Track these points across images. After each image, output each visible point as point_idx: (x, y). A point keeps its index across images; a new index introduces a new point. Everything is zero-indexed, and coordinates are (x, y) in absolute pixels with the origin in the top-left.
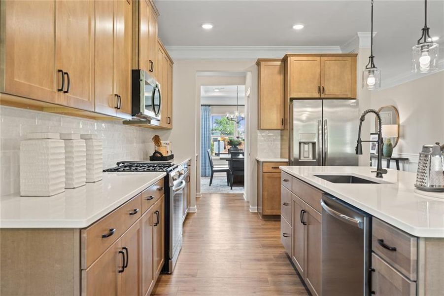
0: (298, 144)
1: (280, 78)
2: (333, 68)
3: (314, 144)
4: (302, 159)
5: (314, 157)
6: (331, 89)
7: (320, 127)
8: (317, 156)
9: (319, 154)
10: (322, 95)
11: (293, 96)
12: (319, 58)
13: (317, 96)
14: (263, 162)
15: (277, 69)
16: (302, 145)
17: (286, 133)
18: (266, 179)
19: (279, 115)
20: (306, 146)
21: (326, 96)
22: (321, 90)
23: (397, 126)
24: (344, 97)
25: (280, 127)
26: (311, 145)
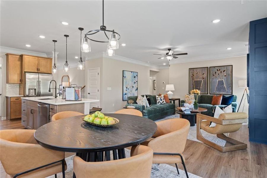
0: (28, 89)
1: (19, 63)
2: (43, 62)
3: (35, 89)
4: (30, 95)
5: (35, 94)
6: (42, 69)
7: (38, 83)
8: (36, 94)
9: (37, 93)
10: (38, 72)
11: (25, 71)
12: (37, 58)
13: (37, 71)
14: (10, 97)
15: (17, 59)
16: (30, 90)
17: (23, 85)
18: (12, 104)
19: (18, 78)
20: (32, 90)
21: (40, 72)
22: (38, 69)
23: (69, 83)
24: (48, 73)
25: (19, 82)
26: (34, 90)
